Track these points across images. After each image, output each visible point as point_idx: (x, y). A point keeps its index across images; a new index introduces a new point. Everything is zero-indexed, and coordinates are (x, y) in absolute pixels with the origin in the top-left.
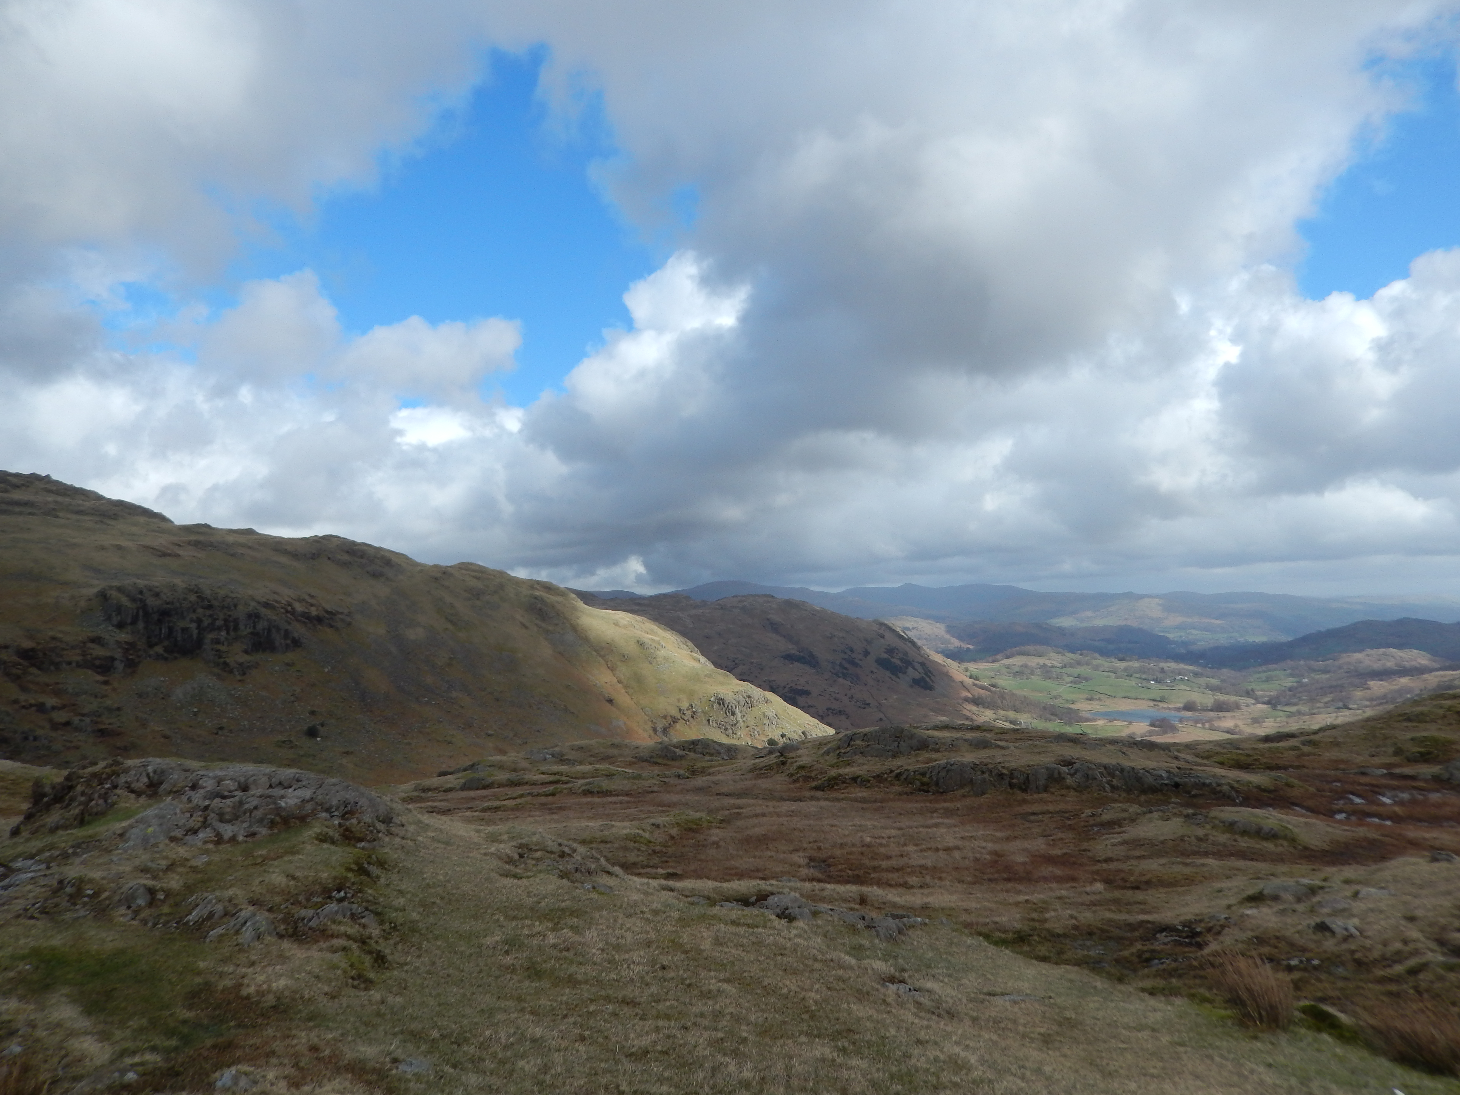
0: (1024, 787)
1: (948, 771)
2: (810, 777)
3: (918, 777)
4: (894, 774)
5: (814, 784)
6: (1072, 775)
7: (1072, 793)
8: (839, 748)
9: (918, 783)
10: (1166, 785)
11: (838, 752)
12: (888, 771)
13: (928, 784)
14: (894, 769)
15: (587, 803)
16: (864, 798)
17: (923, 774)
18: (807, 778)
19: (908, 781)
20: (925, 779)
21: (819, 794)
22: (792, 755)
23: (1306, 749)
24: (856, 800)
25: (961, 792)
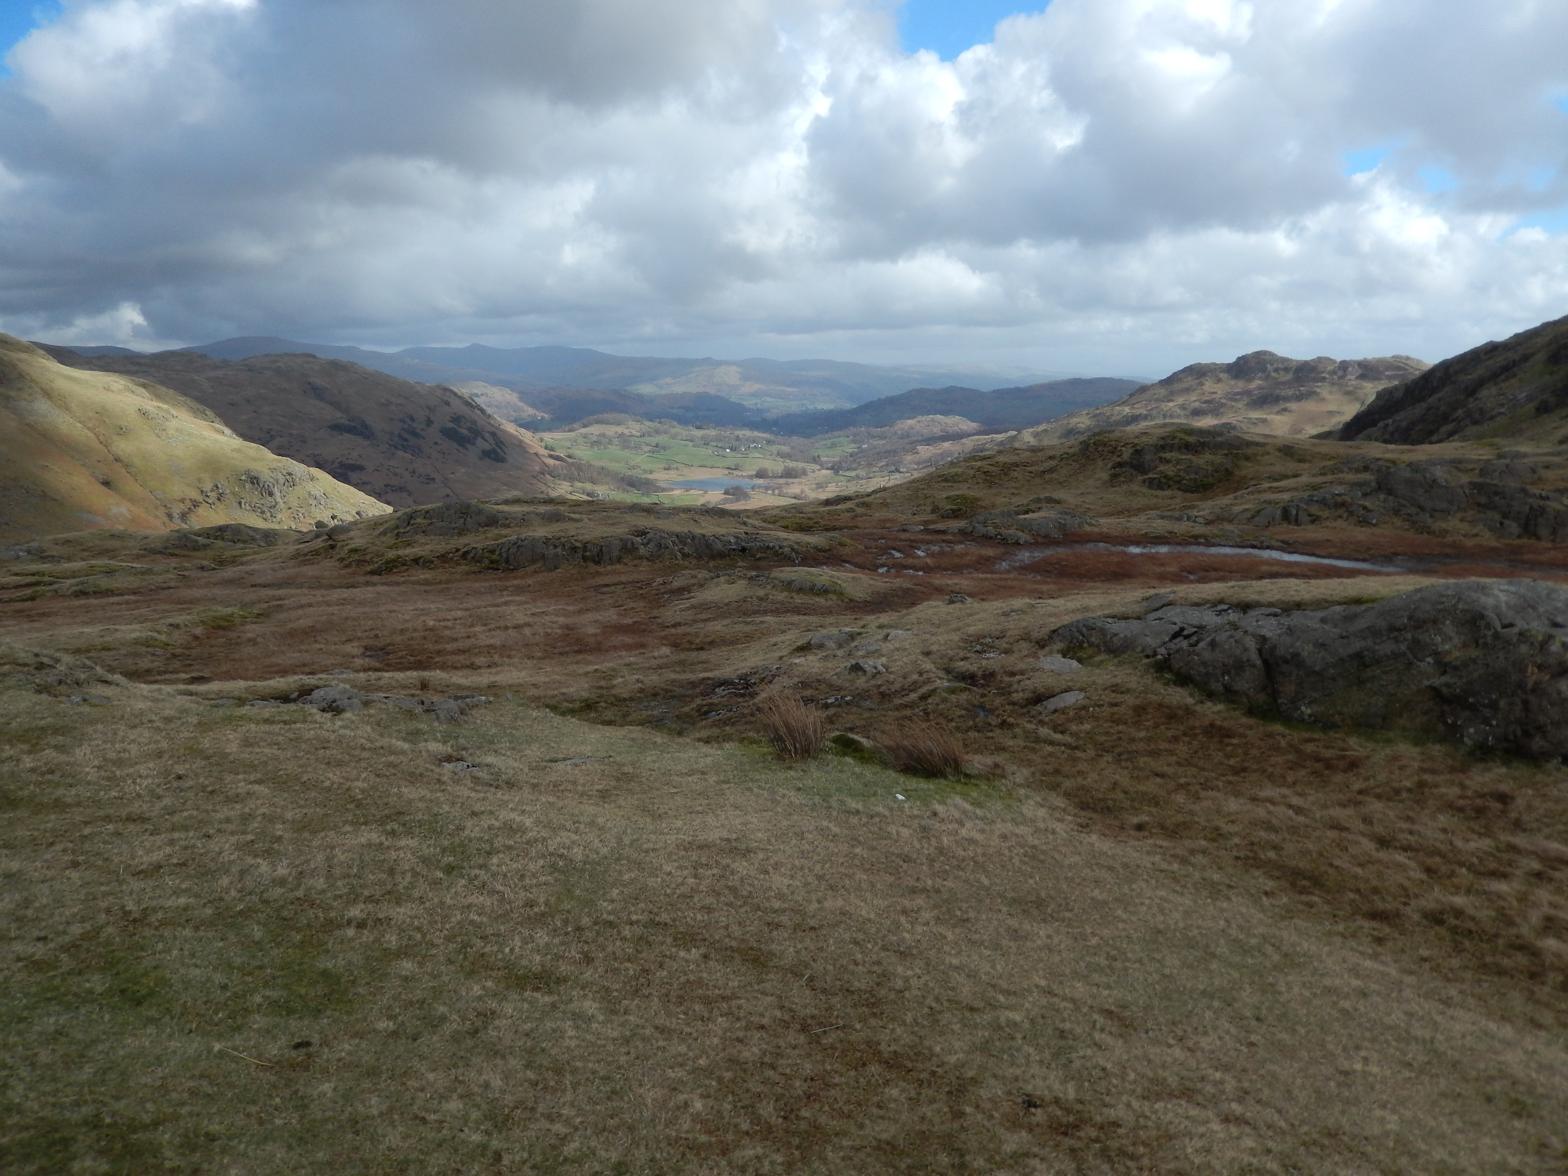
0: (597, 559)
1: (519, 547)
2: (365, 561)
3: (487, 555)
4: (460, 553)
5: (369, 568)
6: (645, 545)
7: (645, 562)
8: (397, 527)
9: (487, 561)
10: (734, 549)
11: (396, 532)
12: (454, 550)
13: (497, 562)
14: (460, 547)
15: (80, 607)
16: (426, 580)
17: (493, 552)
18: (361, 562)
19: (476, 560)
20: (495, 557)
21: (375, 578)
22: (342, 537)
23: (859, 510)
24: (418, 583)
25: (532, 568)
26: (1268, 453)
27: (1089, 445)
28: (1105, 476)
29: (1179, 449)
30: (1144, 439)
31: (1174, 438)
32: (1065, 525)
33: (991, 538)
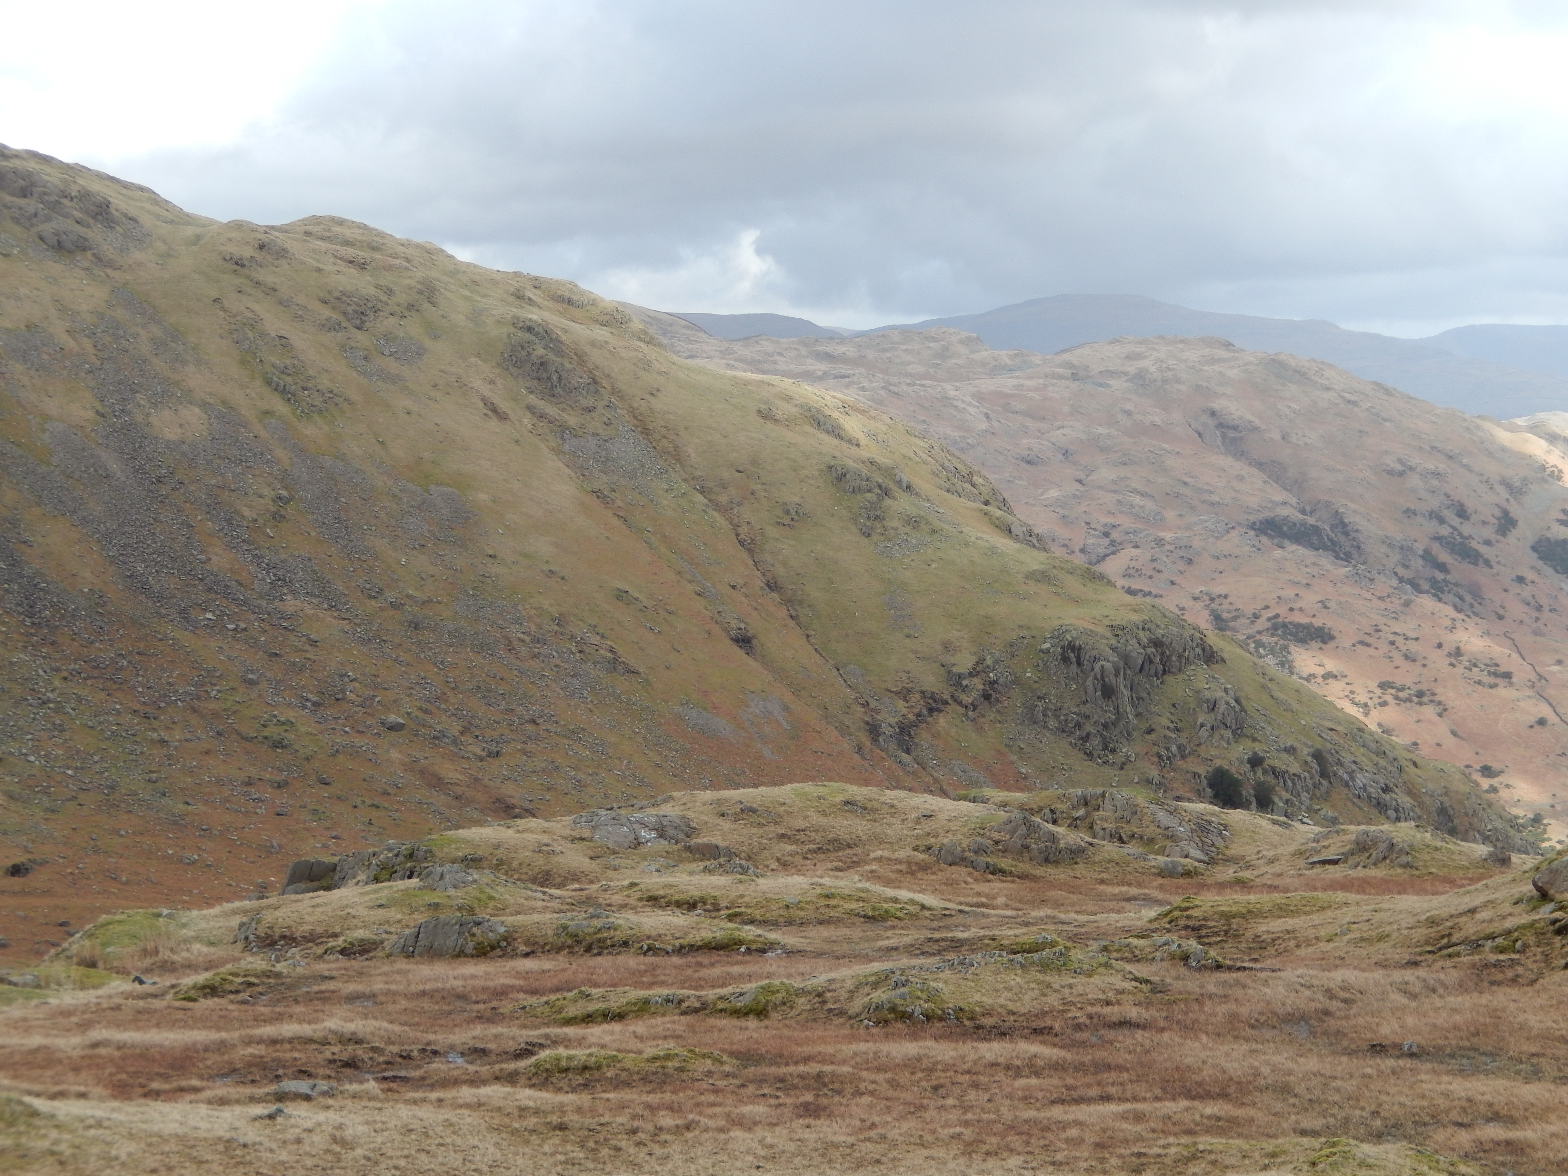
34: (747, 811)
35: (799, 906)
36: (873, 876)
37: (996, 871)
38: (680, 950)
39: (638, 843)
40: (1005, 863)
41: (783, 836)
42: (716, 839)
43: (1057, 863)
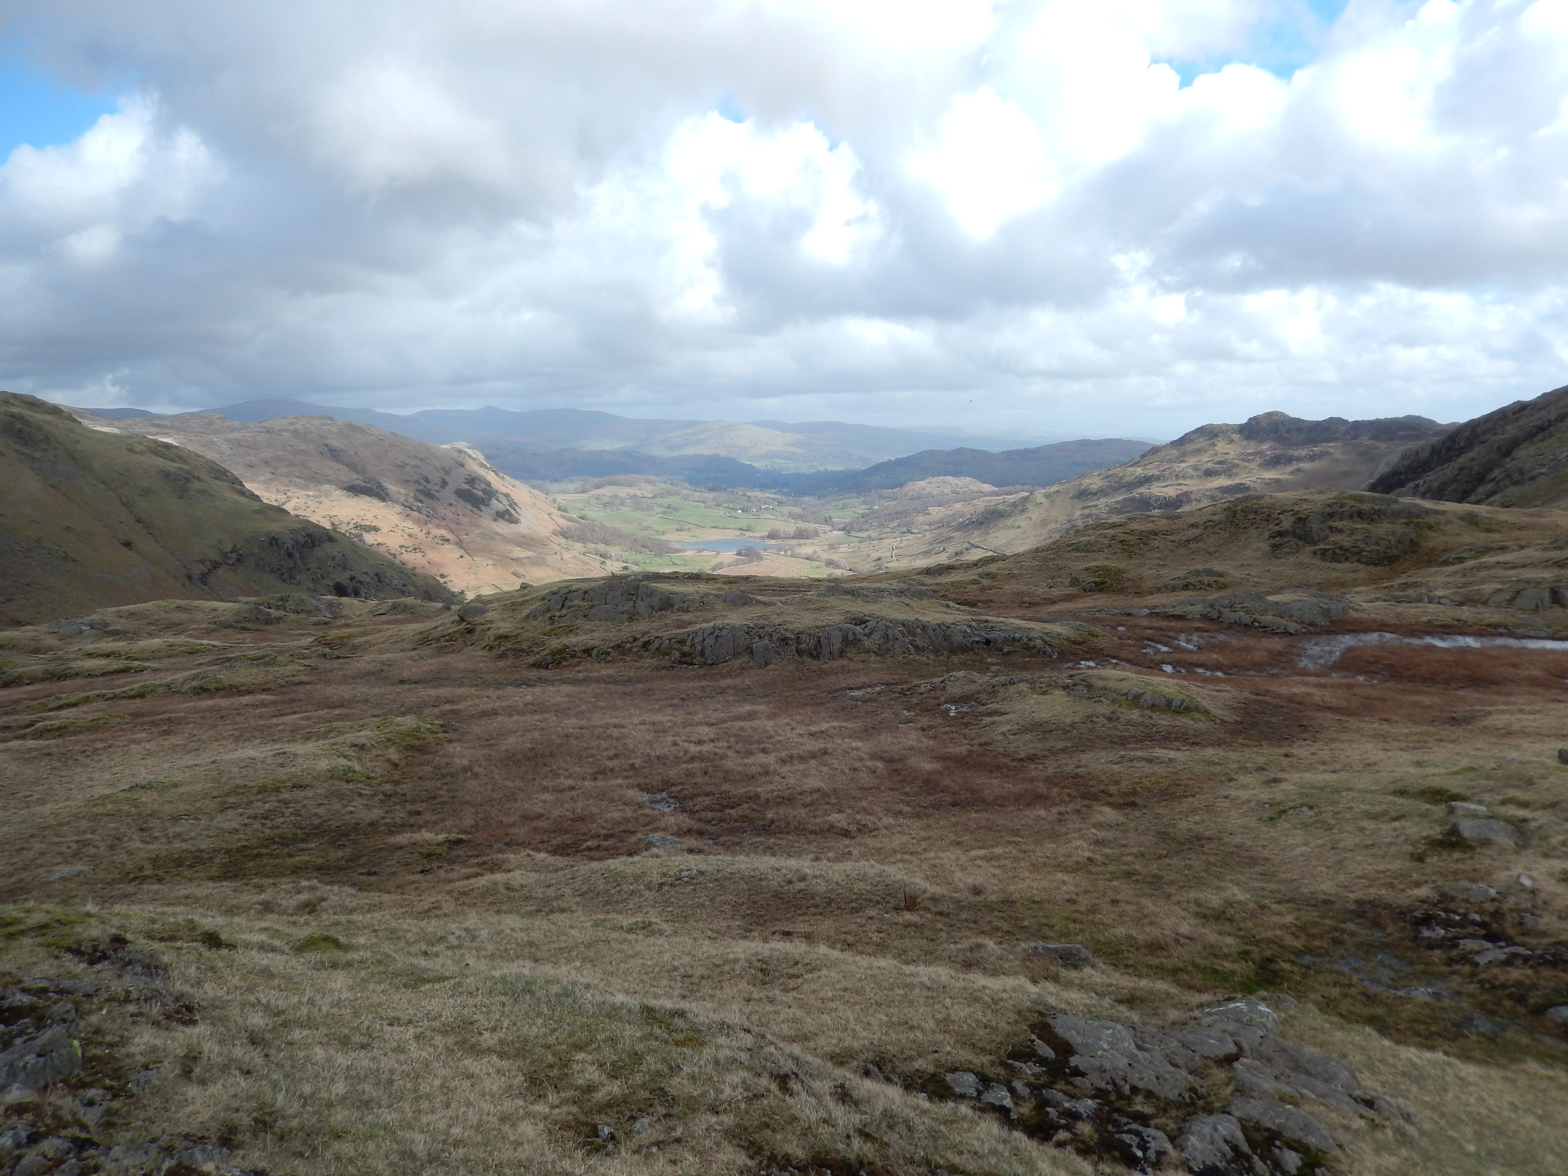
0: (815, 653)
1: (717, 637)
2: (522, 651)
3: (675, 645)
4: (640, 643)
5: (531, 660)
6: (868, 636)
7: (873, 657)
8: (549, 610)
9: (677, 654)
10: (978, 642)
11: (549, 615)
12: (631, 639)
13: (690, 654)
14: (639, 636)
15: (211, 709)
16: (609, 676)
17: (682, 642)
18: (518, 653)
19: (663, 652)
20: (686, 649)
22: (478, 619)
24: (599, 680)
25: (736, 663)
26: (1451, 522)
27: (1235, 512)
28: (1265, 546)
29: (1351, 517)
30: (1305, 506)
31: (1342, 506)
32: (1329, 610)
33: (1246, 625)
34: (132, 614)
35: (158, 651)
36: (191, 636)
37: (245, 629)
38: (104, 674)
39: (81, 632)
40: (249, 625)
41: (149, 623)
42: (119, 627)
43: (271, 623)
